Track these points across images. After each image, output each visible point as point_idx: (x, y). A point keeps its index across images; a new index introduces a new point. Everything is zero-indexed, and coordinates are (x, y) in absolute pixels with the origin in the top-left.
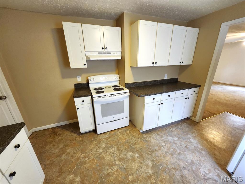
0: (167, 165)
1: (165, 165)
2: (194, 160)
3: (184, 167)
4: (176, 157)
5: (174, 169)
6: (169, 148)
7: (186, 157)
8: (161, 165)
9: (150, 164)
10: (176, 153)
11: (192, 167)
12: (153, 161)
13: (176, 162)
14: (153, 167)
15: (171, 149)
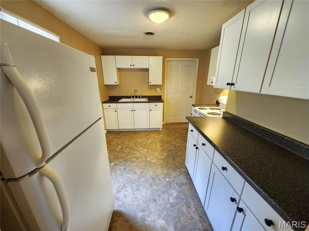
0: (147, 170)
1: (148, 168)
2: (139, 193)
3: (140, 179)
4: (149, 180)
5: (142, 172)
6: (160, 181)
7: (146, 189)
8: (149, 166)
9: (153, 161)
10: (152, 183)
11: (136, 185)
12: (154, 163)
13: (146, 177)
14: (150, 162)
15: (159, 182)
